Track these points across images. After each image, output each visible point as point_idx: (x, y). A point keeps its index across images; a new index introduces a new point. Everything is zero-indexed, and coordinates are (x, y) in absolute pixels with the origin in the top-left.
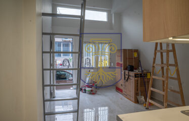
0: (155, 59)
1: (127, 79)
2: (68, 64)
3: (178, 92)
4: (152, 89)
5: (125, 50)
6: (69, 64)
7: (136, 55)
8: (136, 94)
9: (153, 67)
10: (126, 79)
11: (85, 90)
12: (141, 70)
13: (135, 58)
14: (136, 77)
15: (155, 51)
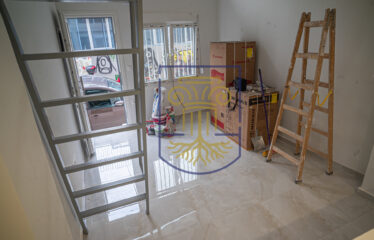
0: (291, 71)
1: (234, 106)
2: (108, 65)
3: (325, 134)
4: (280, 128)
5: (229, 45)
6: (111, 65)
7: (250, 53)
8: (251, 134)
9: (287, 87)
10: (232, 106)
11: (153, 130)
12: (260, 89)
13: (248, 61)
14: (251, 104)
15: (294, 54)
